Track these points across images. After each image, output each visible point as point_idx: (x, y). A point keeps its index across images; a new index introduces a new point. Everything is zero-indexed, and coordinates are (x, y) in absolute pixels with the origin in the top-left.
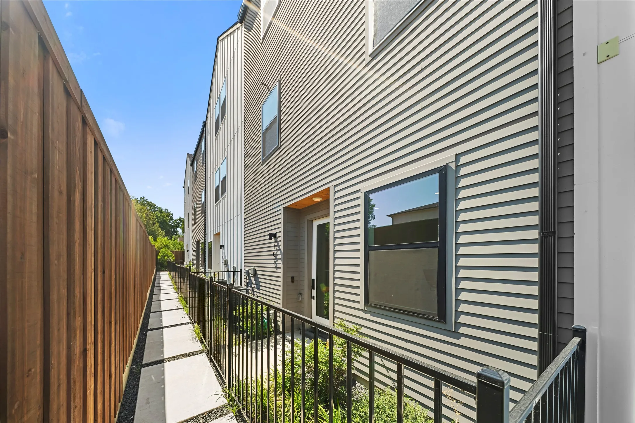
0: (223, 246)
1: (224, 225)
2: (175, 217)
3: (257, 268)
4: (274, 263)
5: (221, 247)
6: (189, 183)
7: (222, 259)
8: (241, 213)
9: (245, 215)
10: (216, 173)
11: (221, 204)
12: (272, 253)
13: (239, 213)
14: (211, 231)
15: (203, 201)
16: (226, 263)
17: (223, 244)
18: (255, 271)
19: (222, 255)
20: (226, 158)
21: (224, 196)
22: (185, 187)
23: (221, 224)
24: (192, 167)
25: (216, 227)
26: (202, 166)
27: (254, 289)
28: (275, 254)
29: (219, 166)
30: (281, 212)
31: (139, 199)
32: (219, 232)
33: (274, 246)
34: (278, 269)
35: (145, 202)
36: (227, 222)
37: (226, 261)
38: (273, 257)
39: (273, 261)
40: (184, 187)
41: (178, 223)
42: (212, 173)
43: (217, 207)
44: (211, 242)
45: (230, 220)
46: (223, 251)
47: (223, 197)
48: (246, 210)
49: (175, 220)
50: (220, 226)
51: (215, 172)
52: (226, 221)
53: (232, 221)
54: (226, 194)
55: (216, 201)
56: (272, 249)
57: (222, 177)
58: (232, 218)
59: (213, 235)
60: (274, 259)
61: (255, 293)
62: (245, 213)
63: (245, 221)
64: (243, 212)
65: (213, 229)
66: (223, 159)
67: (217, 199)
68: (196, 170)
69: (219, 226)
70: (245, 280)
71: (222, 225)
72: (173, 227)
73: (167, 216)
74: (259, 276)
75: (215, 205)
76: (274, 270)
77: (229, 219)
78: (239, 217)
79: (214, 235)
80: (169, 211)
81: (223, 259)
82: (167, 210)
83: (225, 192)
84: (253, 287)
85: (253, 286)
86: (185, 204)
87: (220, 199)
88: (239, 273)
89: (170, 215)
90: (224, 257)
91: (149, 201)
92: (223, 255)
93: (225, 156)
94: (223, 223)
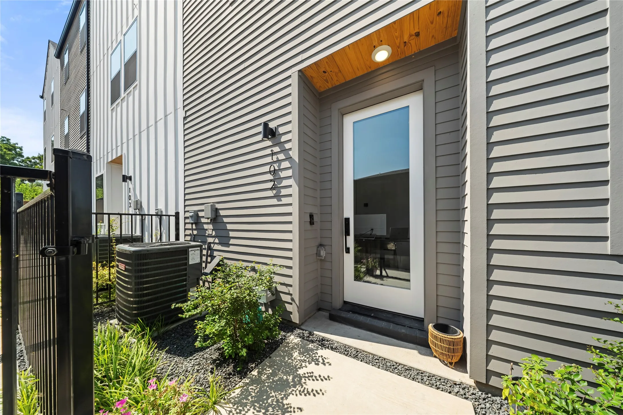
0: (130, 178)
1: (131, 142)
3: (218, 206)
4: (271, 189)
5: (126, 178)
6: (54, 86)
7: (128, 201)
8: (176, 110)
9: (186, 112)
10: (111, 55)
11: (125, 104)
12: (266, 169)
13: (170, 109)
14: (102, 156)
15: (83, 108)
16: (139, 206)
17: (131, 174)
18: (216, 211)
19: (128, 194)
20: (136, 20)
21: (131, 88)
22: (45, 96)
23: (125, 140)
24: (59, 60)
25: (114, 147)
26: (81, 52)
27: (212, 245)
28: (275, 170)
29: (120, 37)
30: (294, 81)
32: (119, 155)
33: (273, 154)
34: (282, 199)
36: (140, 133)
37: (137, 204)
38: (270, 177)
39: (270, 185)
40: (42, 97)
42: (104, 56)
43: (114, 114)
44: (102, 176)
45: (148, 128)
46: (131, 186)
47: (129, 90)
48: (186, 103)
50: (122, 144)
51: (110, 52)
52: (137, 132)
53: (152, 130)
54: (137, 82)
55: (112, 103)
56: (269, 160)
57: (128, 57)
58: (152, 122)
59: (105, 163)
60: (271, 181)
61: (215, 253)
62: (184, 107)
63: (185, 122)
64: (180, 105)
65: (105, 153)
66: (130, 24)
67: (115, 96)
68: (69, 61)
69: (119, 144)
70: (188, 232)
71: (128, 140)
74: (225, 220)
75: (110, 109)
76: (274, 201)
77: (144, 126)
78: (171, 119)
79: (108, 163)
81: (130, 201)
83: (134, 80)
84: (210, 243)
85: (210, 240)
86: (44, 125)
87: (123, 95)
88: (173, 220)
90: (132, 198)
92: (130, 194)
93: (133, 18)
94: (131, 136)
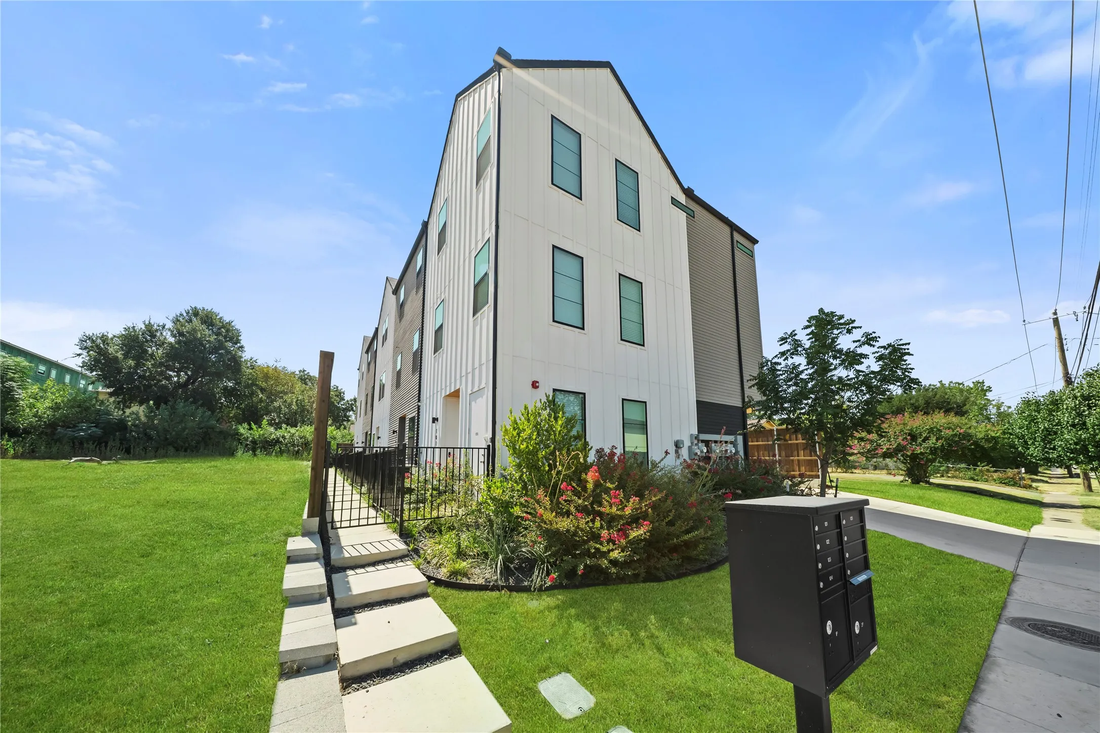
2: (348, 397)
31: (297, 373)
35: (306, 376)
41: (352, 404)
49: (348, 401)
72: (344, 410)
73: (336, 396)
80: (339, 388)
82: (337, 387)
89: (340, 393)
91: (312, 375)
